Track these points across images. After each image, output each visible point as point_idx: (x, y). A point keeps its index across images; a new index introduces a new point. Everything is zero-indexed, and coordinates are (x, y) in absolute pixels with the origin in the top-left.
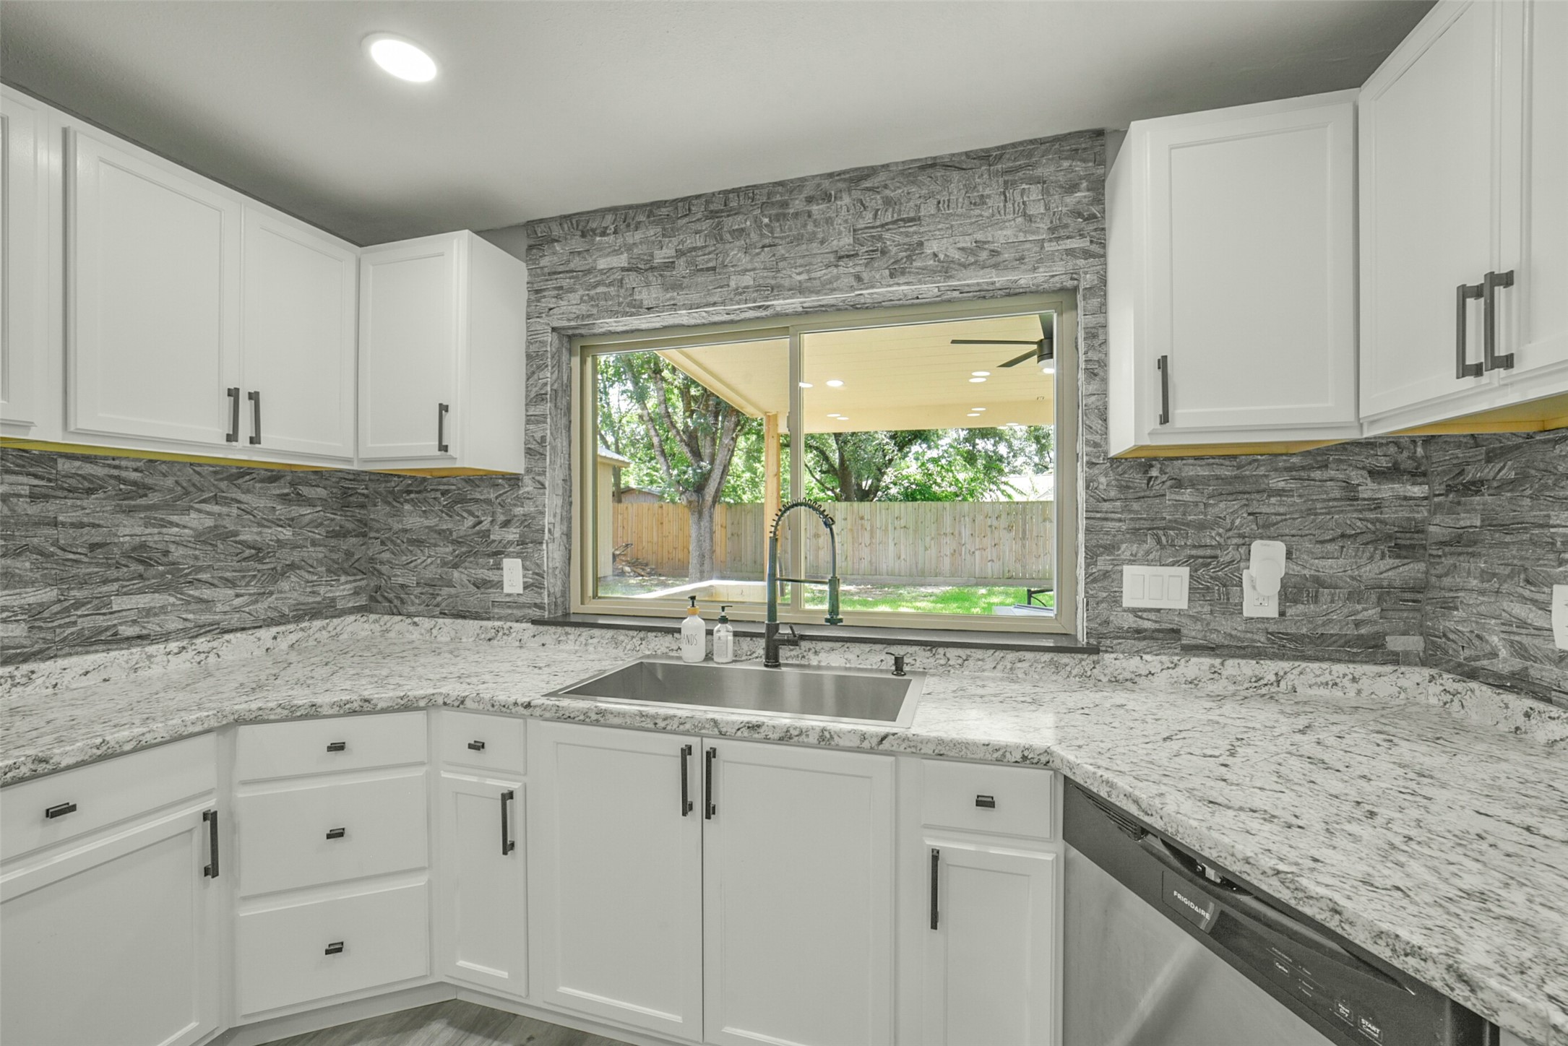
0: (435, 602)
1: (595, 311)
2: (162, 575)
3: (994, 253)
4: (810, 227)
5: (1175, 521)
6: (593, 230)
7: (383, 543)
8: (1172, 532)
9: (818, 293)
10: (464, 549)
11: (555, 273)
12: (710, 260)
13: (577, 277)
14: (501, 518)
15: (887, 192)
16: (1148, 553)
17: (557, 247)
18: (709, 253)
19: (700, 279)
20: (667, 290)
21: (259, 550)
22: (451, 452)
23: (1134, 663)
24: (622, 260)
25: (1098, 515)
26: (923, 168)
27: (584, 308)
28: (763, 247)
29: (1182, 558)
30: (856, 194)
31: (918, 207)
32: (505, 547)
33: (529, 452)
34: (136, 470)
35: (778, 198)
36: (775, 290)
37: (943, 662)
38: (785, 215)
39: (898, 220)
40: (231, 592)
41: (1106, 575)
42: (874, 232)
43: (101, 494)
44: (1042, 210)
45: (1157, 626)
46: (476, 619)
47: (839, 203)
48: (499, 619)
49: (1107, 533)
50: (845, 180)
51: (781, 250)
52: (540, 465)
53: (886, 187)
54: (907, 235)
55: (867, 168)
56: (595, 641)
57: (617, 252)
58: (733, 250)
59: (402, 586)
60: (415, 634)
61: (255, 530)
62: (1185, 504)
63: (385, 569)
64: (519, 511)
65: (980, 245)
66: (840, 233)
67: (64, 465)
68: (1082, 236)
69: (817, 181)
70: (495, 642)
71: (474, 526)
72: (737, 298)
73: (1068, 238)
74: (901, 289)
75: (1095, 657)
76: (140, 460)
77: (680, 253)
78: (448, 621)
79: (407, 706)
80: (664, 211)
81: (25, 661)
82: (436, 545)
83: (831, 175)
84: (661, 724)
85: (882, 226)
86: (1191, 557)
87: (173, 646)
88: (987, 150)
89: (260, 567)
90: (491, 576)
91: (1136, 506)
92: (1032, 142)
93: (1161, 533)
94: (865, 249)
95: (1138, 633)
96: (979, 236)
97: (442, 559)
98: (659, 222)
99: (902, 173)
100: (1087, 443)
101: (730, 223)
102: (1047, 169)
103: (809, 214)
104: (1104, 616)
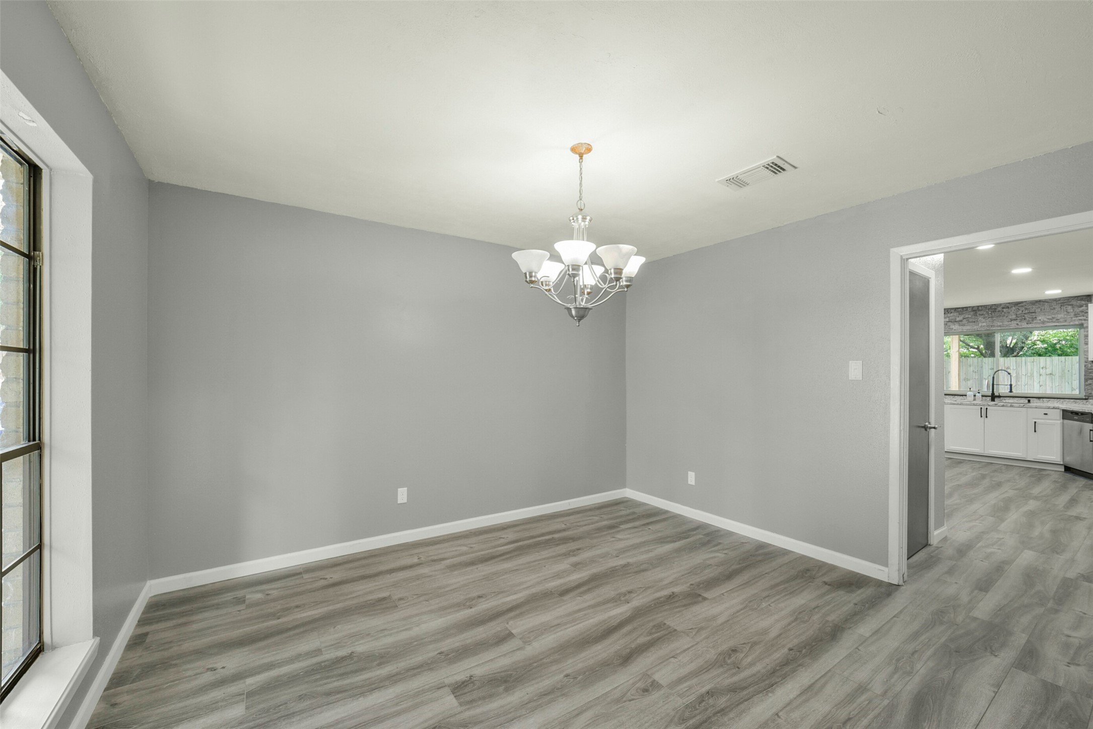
3: (1057, 320)
4: (1003, 314)
9: (1006, 327)
12: (973, 320)
15: (1026, 307)
18: (974, 318)
19: (971, 324)
25: (1088, 372)
26: (1037, 302)
28: (989, 317)
30: (1017, 307)
31: (1035, 310)
35: (993, 308)
36: (993, 326)
37: (1042, 401)
38: (995, 311)
39: (1029, 312)
41: (1090, 384)
42: (1022, 315)
44: (1072, 311)
47: (1012, 309)
49: (1091, 376)
50: (1014, 304)
51: (994, 318)
54: (1032, 315)
55: (1020, 302)
58: (980, 318)
65: (1053, 318)
66: (1012, 315)
68: (1084, 316)
69: (1005, 304)
72: (982, 328)
73: (1079, 316)
74: (1031, 325)
75: (1087, 401)
77: (964, 319)
80: (959, 310)
83: (1009, 303)
85: (1024, 313)
88: (1056, 299)
92: (1068, 297)
94: (1019, 318)
96: (1053, 316)
98: (958, 312)
99: (1031, 303)
100: (1085, 358)
101: (979, 313)
102: (1074, 302)
103: (1003, 311)
104: (1090, 392)
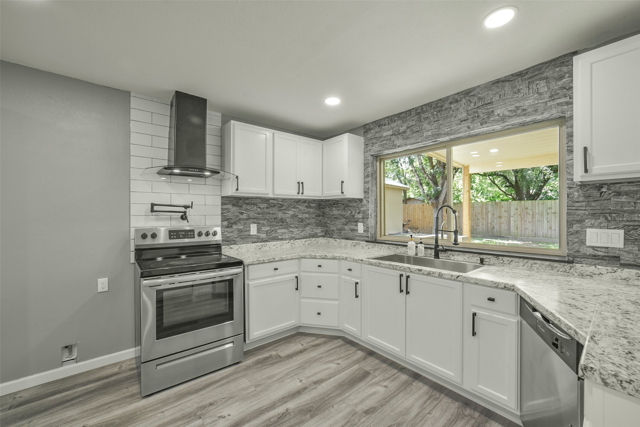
0: (341, 235)
1: (383, 149)
2: (285, 225)
3: (524, 110)
4: (451, 112)
5: (616, 210)
6: (382, 125)
7: (328, 218)
8: (614, 215)
9: (454, 134)
10: (348, 220)
11: (371, 139)
12: (417, 129)
13: (377, 139)
14: (358, 211)
15: (479, 95)
16: (600, 223)
17: (372, 131)
18: (417, 126)
19: (414, 135)
20: (404, 140)
21: (302, 220)
22: (344, 194)
23: (592, 269)
24: (390, 132)
25: (574, 208)
26: (494, 84)
27: (379, 148)
28: (435, 121)
29: (621, 226)
30: (467, 98)
31: (492, 98)
32: (358, 219)
33: (365, 192)
34: (281, 201)
35: (440, 104)
36: (439, 135)
37: (501, 262)
38: (442, 110)
39: (484, 105)
40: (297, 230)
41: (577, 232)
42: (475, 110)
43: (276, 207)
44: (546, 89)
45: (606, 254)
46: (351, 240)
47: (461, 102)
48: (357, 240)
49: (578, 215)
50: (463, 94)
51: (441, 122)
52: (368, 196)
53: (479, 93)
54: (487, 109)
55: (472, 88)
56: (383, 248)
57: (389, 130)
58: (424, 124)
59: (333, 230)
60: (336, 243)
61: (301, 215)
62: (622, 203)
63: (328, 225)
64: (362, 209)
65: (518, 108)
66: (462, 113)
67: (271, 201)
68: (565, 97)
69: (453, 96)
70: (356, 247)
71: (351, 214)
72: (426, 139)
73: (558, 99)
74: (485, 129)
75: (571, 265)
76: (281, 199)
77: (408, 128)
78: (344, 240)
79: (334, 258)
80: (403, 115)
81: (266, 242)
82: (341, 219)
83: (458, 93)
84: (395, 267)
85: (478, 107)
86: (625, 225)
87: (287, 241)
88: (521, 72)
89: (302, 224)
90: (355, 228)
91: (593, 204)
92: (541, 64)
93: (607, 215)
94: (471, 117)
95: (595, 257)
96: (517, 105)
97: (343, 223)
98: (401, 119)
99: (485, 87)
100: (568, 179)
101: (424, 116)
102: (549, 73)
103: (450, 108)
104: (577, 248)
